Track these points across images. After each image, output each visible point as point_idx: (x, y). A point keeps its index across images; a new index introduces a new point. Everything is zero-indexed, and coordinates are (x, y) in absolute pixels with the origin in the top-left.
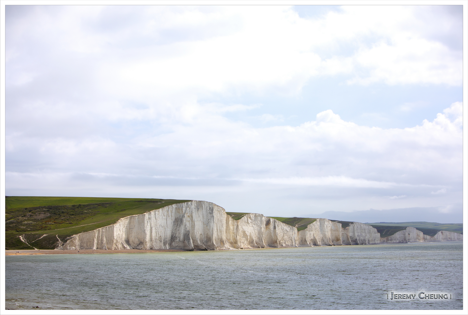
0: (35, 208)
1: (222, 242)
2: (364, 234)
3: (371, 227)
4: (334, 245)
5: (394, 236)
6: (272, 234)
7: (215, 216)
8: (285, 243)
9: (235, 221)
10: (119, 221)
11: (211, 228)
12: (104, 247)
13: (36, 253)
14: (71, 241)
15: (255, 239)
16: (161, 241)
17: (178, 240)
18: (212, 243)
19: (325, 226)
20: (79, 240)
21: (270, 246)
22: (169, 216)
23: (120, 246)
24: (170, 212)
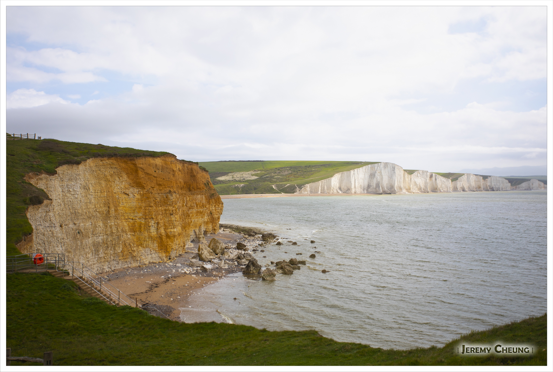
0: (282, 168)
1: (401, 189)
2: (498, 184)
3: (504, 179)
4: (477, 191)
5: (521, 185)
6: (434, 184)
7: (396, 172)
8: (443, 189)
9: (409, 175)
10: (334, 175)
11: (394, 180)
12: (325, 192)
13: (283, 196)
14: (305, 188)
15: (422, 187)
16: (361, 188)
17: (372, 188)
18: (394, 189)
19: (471, 178)
20: (310, 187)
21: (432, 192)
22: (366, 172)
23: (335, 191)
24: (367, 169)
